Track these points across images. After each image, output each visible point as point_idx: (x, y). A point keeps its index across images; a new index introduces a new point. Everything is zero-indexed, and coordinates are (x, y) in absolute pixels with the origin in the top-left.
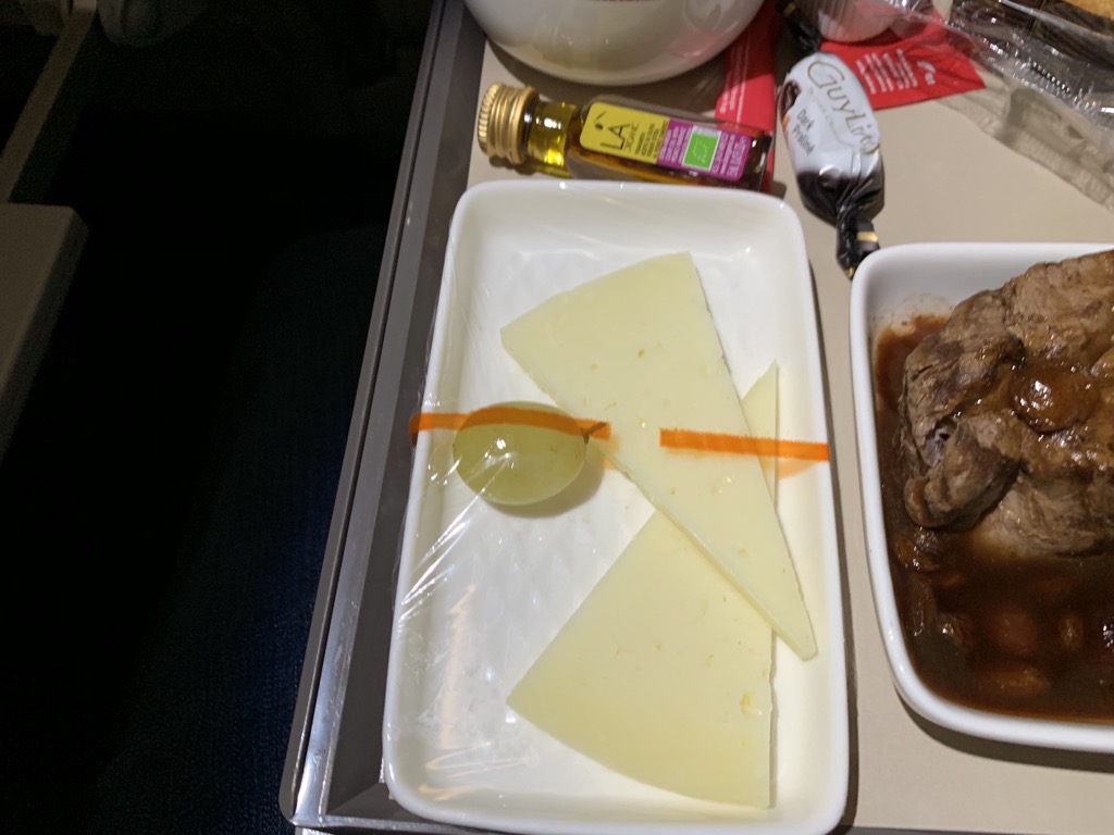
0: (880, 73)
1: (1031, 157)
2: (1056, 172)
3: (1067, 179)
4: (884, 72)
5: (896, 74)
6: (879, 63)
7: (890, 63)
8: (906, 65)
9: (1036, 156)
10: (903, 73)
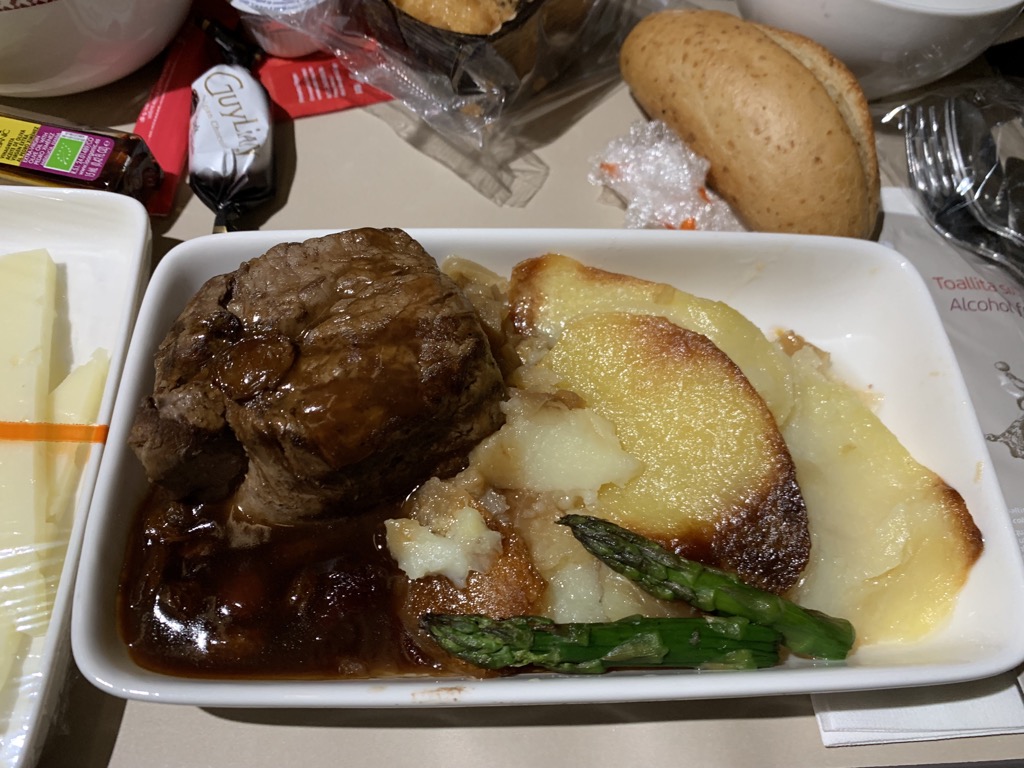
0: (312, 86)
1: (435, 158)
2: (454, 171)
3: (463, 176)
4: (316, 84)
5: (326, 85)
6: (313, 76)
7: (323, 76)
8: (339, 78)
9: (440, 157)
10: (333, 84)
